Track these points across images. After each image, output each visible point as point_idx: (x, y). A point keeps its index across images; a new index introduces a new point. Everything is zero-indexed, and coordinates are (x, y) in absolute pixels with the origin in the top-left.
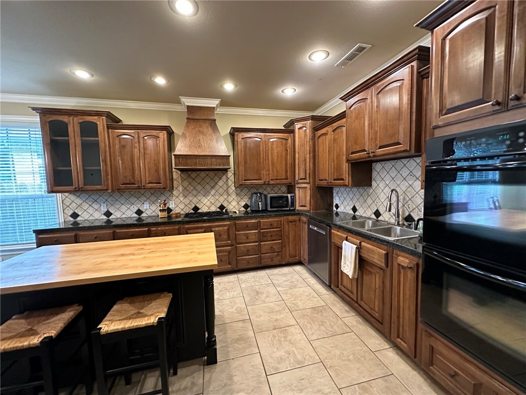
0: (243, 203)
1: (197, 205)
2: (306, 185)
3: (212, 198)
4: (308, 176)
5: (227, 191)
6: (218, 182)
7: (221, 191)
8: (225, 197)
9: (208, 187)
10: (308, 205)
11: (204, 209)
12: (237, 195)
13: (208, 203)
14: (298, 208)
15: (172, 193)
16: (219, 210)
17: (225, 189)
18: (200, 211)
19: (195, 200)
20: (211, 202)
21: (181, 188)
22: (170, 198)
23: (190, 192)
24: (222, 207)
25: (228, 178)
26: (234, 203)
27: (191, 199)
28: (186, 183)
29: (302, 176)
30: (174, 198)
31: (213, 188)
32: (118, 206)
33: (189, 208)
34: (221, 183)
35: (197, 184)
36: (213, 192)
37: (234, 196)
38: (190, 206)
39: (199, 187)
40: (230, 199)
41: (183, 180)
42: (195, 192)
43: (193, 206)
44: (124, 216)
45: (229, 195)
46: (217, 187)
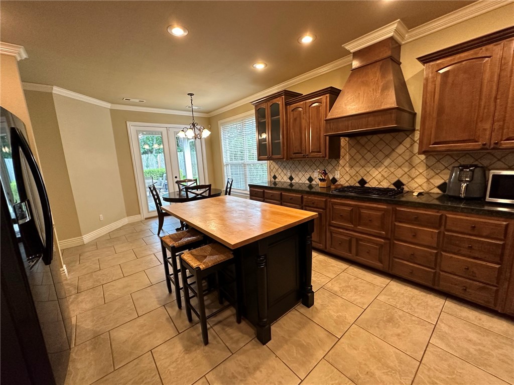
0: (439, 182)
1: (365, 178)
3: (385, 170)
5: (409, 161)
6: (396, 148)
7: (400, 160)
11: (372, 183)
12: (428, 167)
13: (379, 176)
15: (338, 162)
16: (393, 187)
17: (407, 158)
18: (366, 185)
19: (362, 172)
20: (382, 176)
21: (347, 157)
22: (337, 168)
23: (358, 162)
24: (399, 184)
26: (421, 180)
27: (357, 169)
28: (354, 151)
30: (340, 168)
32: (297, 173)
33: (355, 180)
35: (366, 151)
36: (387, 162)
37: (422, 169)
38: (356, 178)
39: (369, 156)
40: (414, 173)
41: (351, 147)
42: (363, 162)
43: (360, 178)
44: (300, 182)
45: (412, 167)
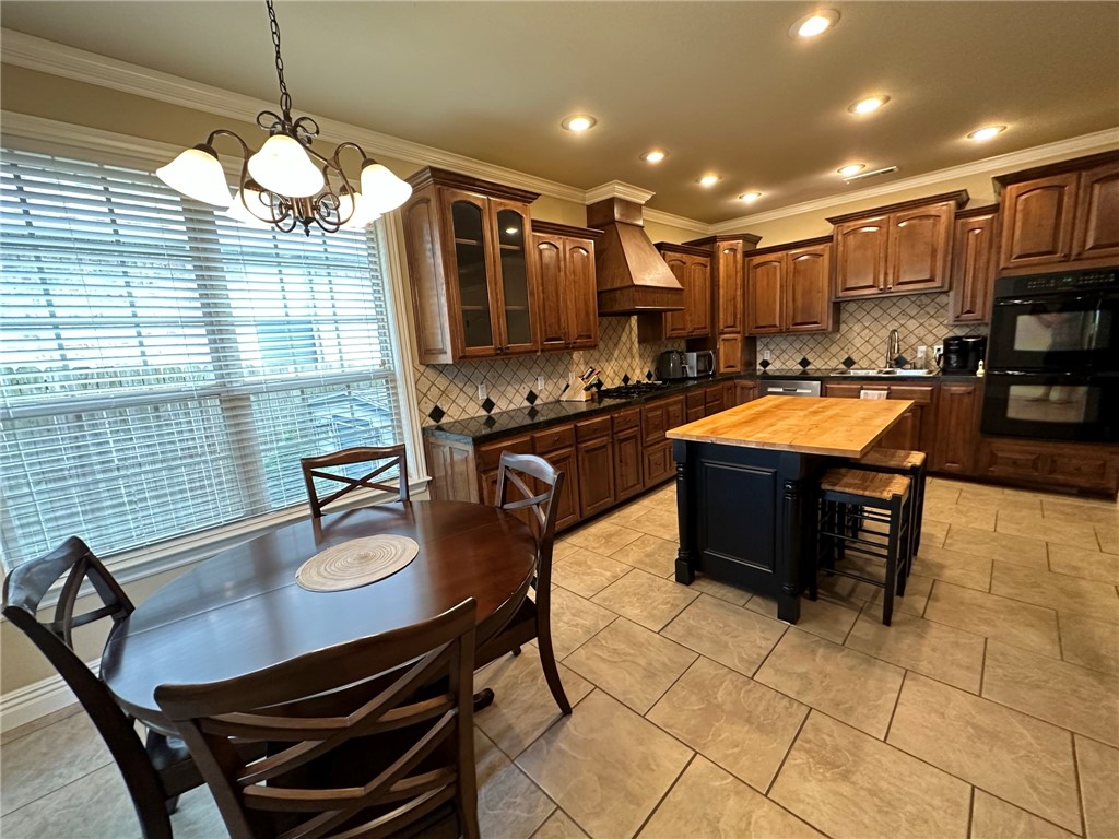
0: (646, 371)
2: (735, 336)
3: (615, 364)
4: (738, 322)
5: (630, 350)
6: (621, 335)
7: (624, 350)
8: (629, 361)
9: (611, 345)
10: (739, 365)
11: (608, 385)
12: (641, 356)
13: (612, 373)
14: (722, 370)
15: (572, 359)
16: (623, 384)
17: (629, 348)
20: (614, 372)
22: (570, 367)
23: (592, 355)
24: (626, 379)
25: (631, 329)
26: (638, 371)
27: (621, 363)
29: (730, 323)
31: (616, 345)
34: (624, 338)
36: (616, 353)
37: (637, 359)
40: (634, 364)
42: (597, 355)
44: (512, 407)
45: (633, 357)
46: (621, 344)
